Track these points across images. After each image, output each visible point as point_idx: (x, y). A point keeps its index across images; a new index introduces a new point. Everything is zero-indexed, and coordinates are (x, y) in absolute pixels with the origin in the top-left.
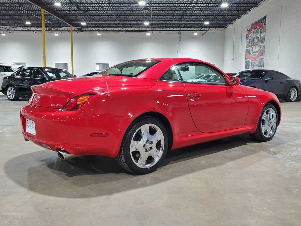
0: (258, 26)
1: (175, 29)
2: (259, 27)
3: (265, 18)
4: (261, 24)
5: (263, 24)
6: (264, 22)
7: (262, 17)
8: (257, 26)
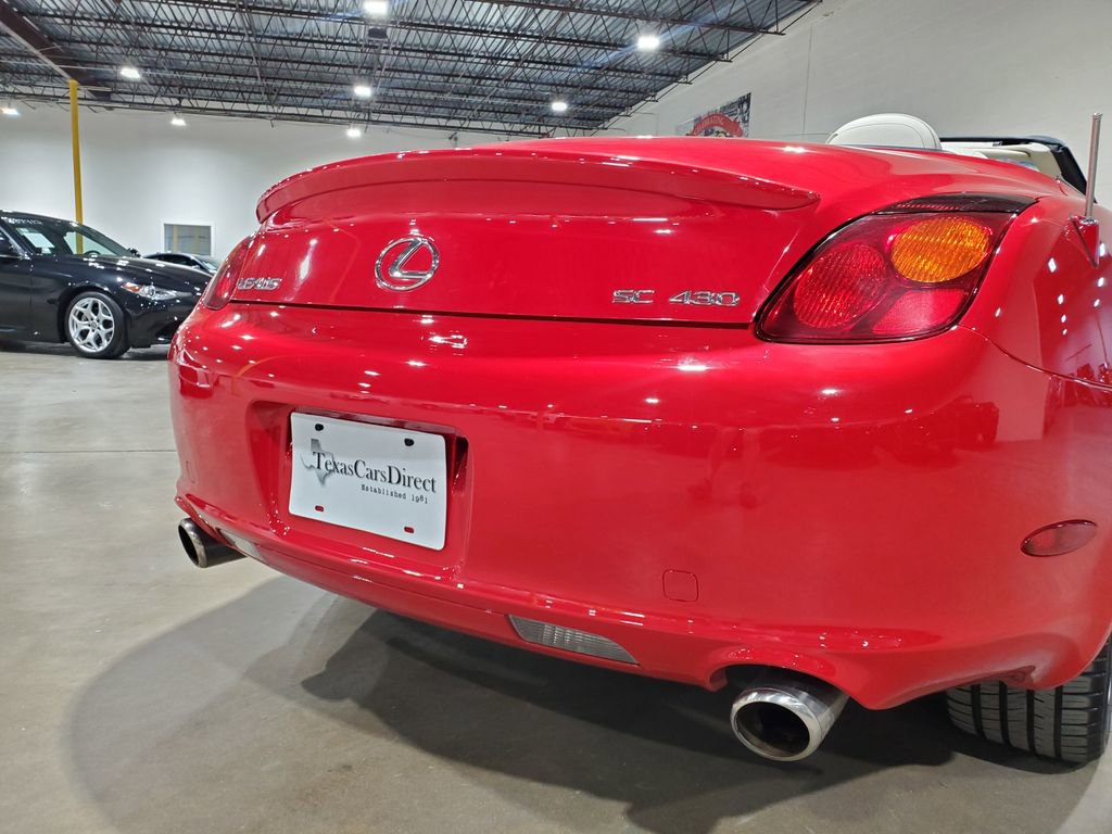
0: (718, 125)
1: (443, 122)
2: (721, 129)
3: (746, 100)
4: (732, 119)
5: (739, 119)
6: (742, 113)
7: (735, 97)
8: (714, 125)
